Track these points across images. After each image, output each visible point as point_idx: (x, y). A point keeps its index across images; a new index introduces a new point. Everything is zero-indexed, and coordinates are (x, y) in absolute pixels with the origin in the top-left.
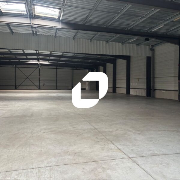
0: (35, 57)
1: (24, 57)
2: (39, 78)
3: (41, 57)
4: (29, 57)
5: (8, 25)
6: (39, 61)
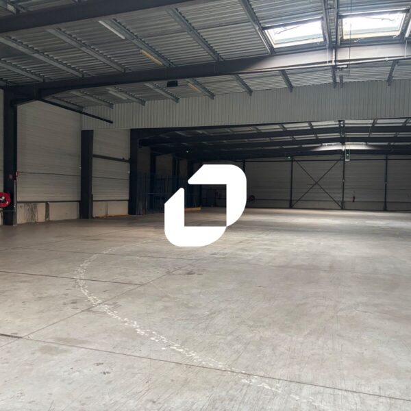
0: (337, 135)
1: (312, 137)
2: (343, 183)
3: (349, 135)
4: (321, 136)
5: (283, 73)
6: (343, 144)
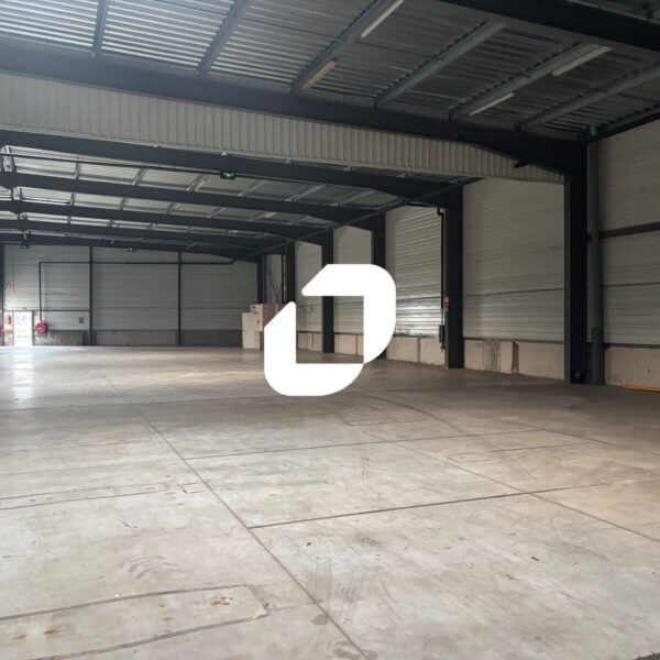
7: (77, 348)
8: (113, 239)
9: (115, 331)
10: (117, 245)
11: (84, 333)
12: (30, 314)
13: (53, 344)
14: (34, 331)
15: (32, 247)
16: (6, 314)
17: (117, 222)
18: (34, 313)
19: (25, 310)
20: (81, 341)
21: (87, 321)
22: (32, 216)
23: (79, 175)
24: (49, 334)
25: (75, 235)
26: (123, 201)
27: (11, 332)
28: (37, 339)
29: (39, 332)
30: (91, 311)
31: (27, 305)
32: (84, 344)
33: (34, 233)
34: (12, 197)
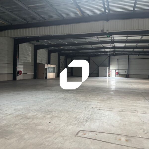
7: (125, 78)
8: (134, 53)
9: (133, 75)
10: (135, 55)
11: (126, 75)
12: (115, 70)
13: (119, 77)
14: (115, 74)
15: (116, 56)
16: (110, 70)
17: (135, 49)
18: (116, 70)
19: (114, 69)
20: (125, 76)
21: (127, 72)
22: (116, 50)
23: (127, 39)
24: (119, 75)
25: (125, 53)
26: (137, 44)
27: (111, 74)
28: (116, 76)
29: (117, 74)
30: (128, 70)
31: (114, 68)
32: (126, 77)
33: (116, 53)
34: (113, 46)
